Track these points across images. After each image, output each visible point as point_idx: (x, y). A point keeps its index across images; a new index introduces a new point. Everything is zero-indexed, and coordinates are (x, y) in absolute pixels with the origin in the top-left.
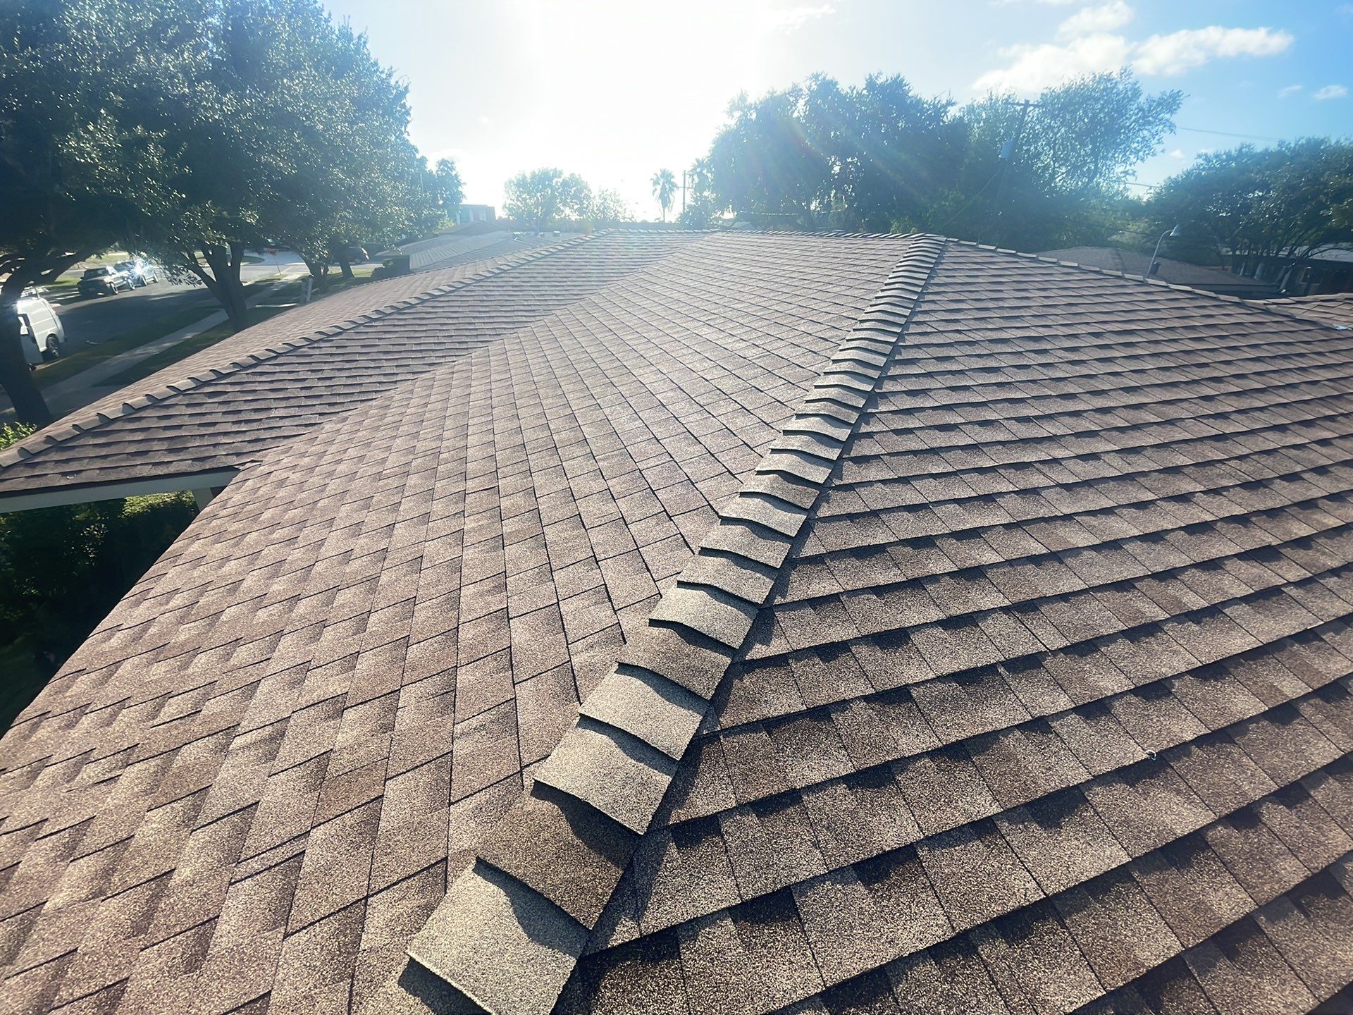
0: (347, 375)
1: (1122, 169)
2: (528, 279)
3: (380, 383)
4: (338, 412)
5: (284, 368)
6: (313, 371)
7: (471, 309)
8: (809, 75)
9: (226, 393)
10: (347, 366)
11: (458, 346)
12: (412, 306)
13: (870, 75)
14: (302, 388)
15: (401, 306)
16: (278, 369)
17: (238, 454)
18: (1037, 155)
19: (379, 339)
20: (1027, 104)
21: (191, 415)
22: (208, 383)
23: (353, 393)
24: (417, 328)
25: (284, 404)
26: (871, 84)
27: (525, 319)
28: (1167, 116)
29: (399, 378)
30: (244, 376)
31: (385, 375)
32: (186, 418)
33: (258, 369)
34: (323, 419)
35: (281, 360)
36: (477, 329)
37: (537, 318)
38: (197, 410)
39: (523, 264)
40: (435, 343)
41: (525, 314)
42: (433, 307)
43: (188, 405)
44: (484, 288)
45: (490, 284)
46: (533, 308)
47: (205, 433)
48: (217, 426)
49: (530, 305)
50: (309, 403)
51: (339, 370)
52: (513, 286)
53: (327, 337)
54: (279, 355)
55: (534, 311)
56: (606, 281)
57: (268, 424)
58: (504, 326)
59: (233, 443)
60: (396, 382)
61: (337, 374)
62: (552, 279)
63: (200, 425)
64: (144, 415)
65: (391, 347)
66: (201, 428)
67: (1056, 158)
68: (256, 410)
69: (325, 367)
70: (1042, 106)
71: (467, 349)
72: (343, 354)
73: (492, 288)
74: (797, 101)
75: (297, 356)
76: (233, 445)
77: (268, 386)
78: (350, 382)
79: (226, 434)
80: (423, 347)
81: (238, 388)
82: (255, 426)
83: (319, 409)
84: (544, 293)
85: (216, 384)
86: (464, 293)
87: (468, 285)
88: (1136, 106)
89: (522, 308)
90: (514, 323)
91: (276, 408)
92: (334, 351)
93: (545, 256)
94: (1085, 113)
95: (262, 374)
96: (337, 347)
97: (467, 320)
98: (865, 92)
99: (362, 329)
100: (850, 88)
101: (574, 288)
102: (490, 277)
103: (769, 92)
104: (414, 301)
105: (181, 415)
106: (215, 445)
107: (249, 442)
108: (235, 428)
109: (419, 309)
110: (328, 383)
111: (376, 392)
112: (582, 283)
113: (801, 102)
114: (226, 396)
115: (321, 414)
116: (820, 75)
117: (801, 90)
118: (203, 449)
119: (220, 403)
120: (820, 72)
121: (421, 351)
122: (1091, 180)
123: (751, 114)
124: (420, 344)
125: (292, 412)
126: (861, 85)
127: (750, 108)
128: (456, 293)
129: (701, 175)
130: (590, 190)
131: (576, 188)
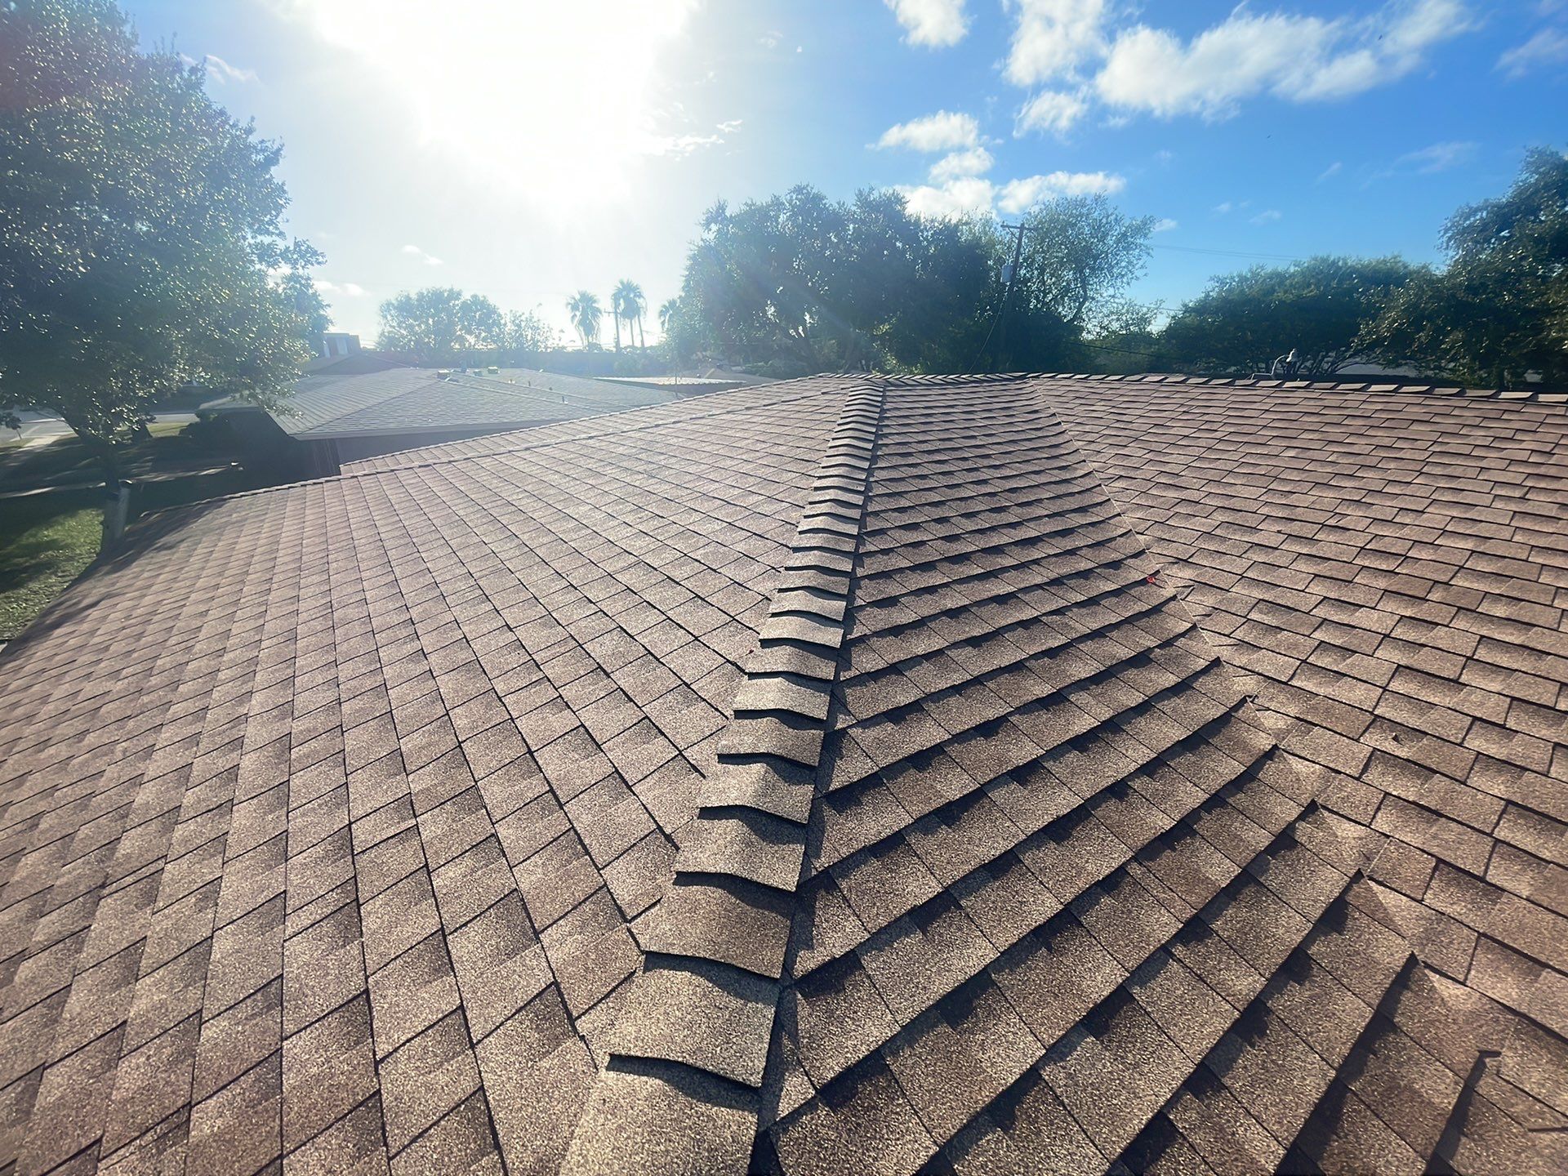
8: (792, 188)
20: (1022, 227)
74: (779, 215)
98: (855, 208)
103: (747, 204)
113: (783, 217)
117: (783, 203)
120: (803, 184)
122: (1082, 304)
127: (730, 220)
129: (626, 299)
130: (499, 315)
131: (481, 314)
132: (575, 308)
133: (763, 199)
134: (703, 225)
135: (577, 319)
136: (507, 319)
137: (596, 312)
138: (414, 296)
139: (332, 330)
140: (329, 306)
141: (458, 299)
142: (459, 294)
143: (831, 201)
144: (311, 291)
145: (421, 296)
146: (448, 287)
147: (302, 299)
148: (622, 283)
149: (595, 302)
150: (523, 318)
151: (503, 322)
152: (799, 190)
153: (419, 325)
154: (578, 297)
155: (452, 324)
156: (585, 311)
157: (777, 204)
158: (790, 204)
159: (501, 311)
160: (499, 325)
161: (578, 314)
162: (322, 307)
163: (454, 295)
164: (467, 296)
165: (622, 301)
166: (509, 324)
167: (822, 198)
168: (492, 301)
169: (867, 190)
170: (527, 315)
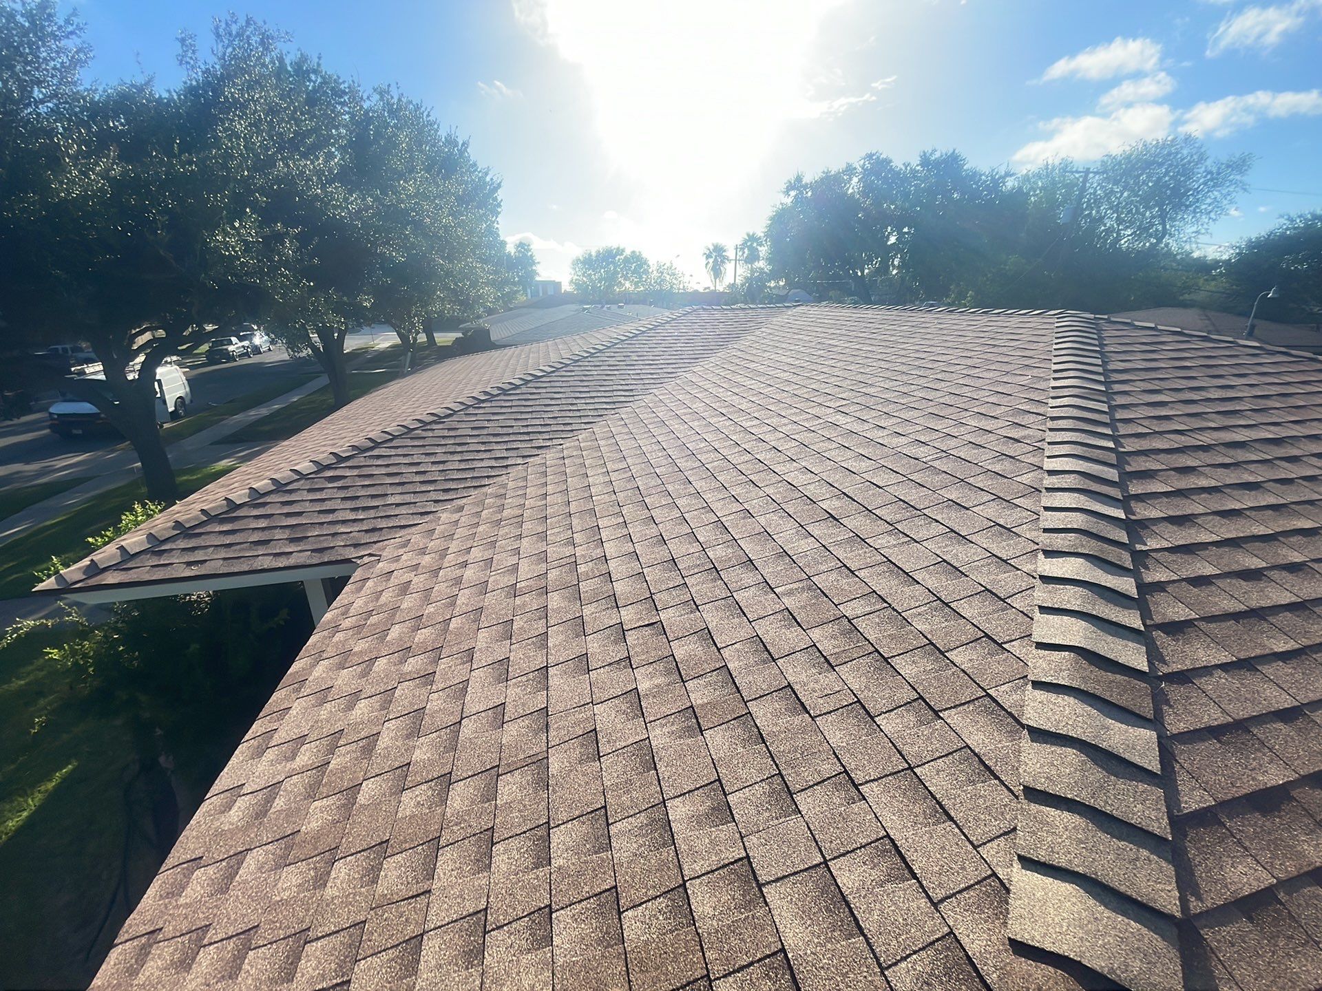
0: (460, 459)
1: (1194, 229)
2: (623, 359)
3: (492, 467)
4: (453, 499)
5: (400, 451)
6: (427, 454)
7: (572, 389)
8: (864, 155)
9: (346, 477)
10: (459, 449)
11: (562, 428)
12: (517, 387)
13: (924, 152)
14: (417, 473)
15: (507, 387)
16: (393, 452)
17: (356, 546)
18: (1101, 220)
19: (488, 421)
20: (1087, 171)
21: (311, 501)
22: (328, 467)
23: (467, 478)
24: (523, 409)
25: (399, 489)
26: (925, 161)
27: (623, 399)
28: (1238, 177)
29: (509, 462)
30: (362, 459)
31: (496, 459)
32: (307, 504)
33: (376, 452)
34: (439, 507)
35: (394, 443)
36: (579, 410)
37: (636, 398)
38: (318, 496)
39: (616, 344)
40: (541, 425)
41: (624, 393)
42: (536, 388)
43: (309, 490)
44: (583, 368)
45: (587, 364)
46: (631, 387)
47: (323, 520)
48: (336, 514)
49: (628, 385)
50: (424, 489)
51: (452, 453)
52: (609, 366)
53: (438, 419)
54: (395, 437)
55: (632, 390)
56: (697, 358)
57: (385, 511)
58: (605, 406)
59: (351, 532)
60: (506, 467)
61: (450, 457)
62: (645, 358)
63: (320, 512)
64: (268, 501)
65: (500, 429)
66: (321, 515)
67: (1119, 221)
68: (373, 497)
69: (439, 450)
70: (1103, 173)
71: (572, 431)
72: (455, 437)
73: (589, 368)
74: (851, 179)
75: (411, 438)
76: (351, 535)
77: (383, 470)
78: (463, 466)
79: (344, 522)
80: (530, 429)
81: (356, 472)
82: (372, 513)
83: (434, 496)
84: (639, 371)
85: (336, 468)
86: (564, 374)
87: (567, 365)
88: (1203, 169)
89: (621, 387)
90: (614, 403)
91: (392, 494)
92: (446, 433)
93: (636, 335)
94: (1149, 176)
95: (379, 457)
96: (449, 429)
97: (570, 401)
98: (918, 168)
99: (471, 411)
100: (904, 164)
101: (666, 366)
102: (587, 357)
103: (824, 172)
104: (518, 382)
105: (303, 501)
106: (334, 535)
107: (367, 531)
108: (352, 516)
109: (524, 389)
110: (441, 467)
111: (488, 477)
112: (674, 361)
113: (855, 180)
114: (346, 481)
115: (436, 501)
116: (874, 155)
117: (855, 169)
118: (322, 538)
119: (339, 488)
120: (874, 152)
121: (528, 433)
122: (1160, 240)
123: (807, 193)
124: (527, 426)
125: (408, 498)
126: (915, 162)
127: (805, 187)
128: (556, 374)
129: (751, 248)
130: (648, 266)
131: (636, 263)
132: (708, 257)
133: (836, 167)
134: (784, 192)
135: (711, 265)
136: (653, 268)
137: (725, 259)
138: (594, 254)
139: (538, 279)
140: (539, 263)
141: (622, 254)
142: (623, 251)
143: (898, 163)
144: (530, 254)
145: (598, 253)
146: (615, 246)
147: (524, 260)
148: (748, 235)
149: (725, 251)
150: (665, 267)
151: (650, 270)
152: (870, 156)
153: (595, 275)
154: (711, 248)
155: (616, 273)
156: (716, 257)
157: (850, 170)
158: (863, 168)
159: (650, 263)
160: (646, 272)
161: (711, 260)
162: (534, 263)
163: (620, 251)
164: (628, 252)
165: (746, 250)
166: (655, 272)
167: (891, 161)
168: (644, 255)
169: (930, 151)
170: (668, 264)
